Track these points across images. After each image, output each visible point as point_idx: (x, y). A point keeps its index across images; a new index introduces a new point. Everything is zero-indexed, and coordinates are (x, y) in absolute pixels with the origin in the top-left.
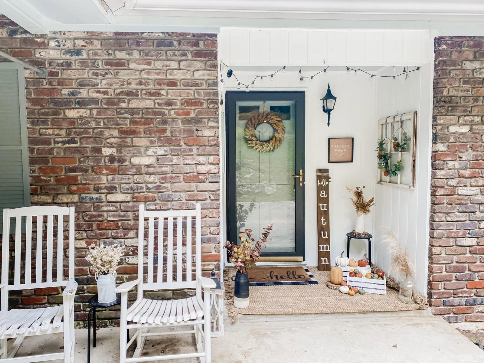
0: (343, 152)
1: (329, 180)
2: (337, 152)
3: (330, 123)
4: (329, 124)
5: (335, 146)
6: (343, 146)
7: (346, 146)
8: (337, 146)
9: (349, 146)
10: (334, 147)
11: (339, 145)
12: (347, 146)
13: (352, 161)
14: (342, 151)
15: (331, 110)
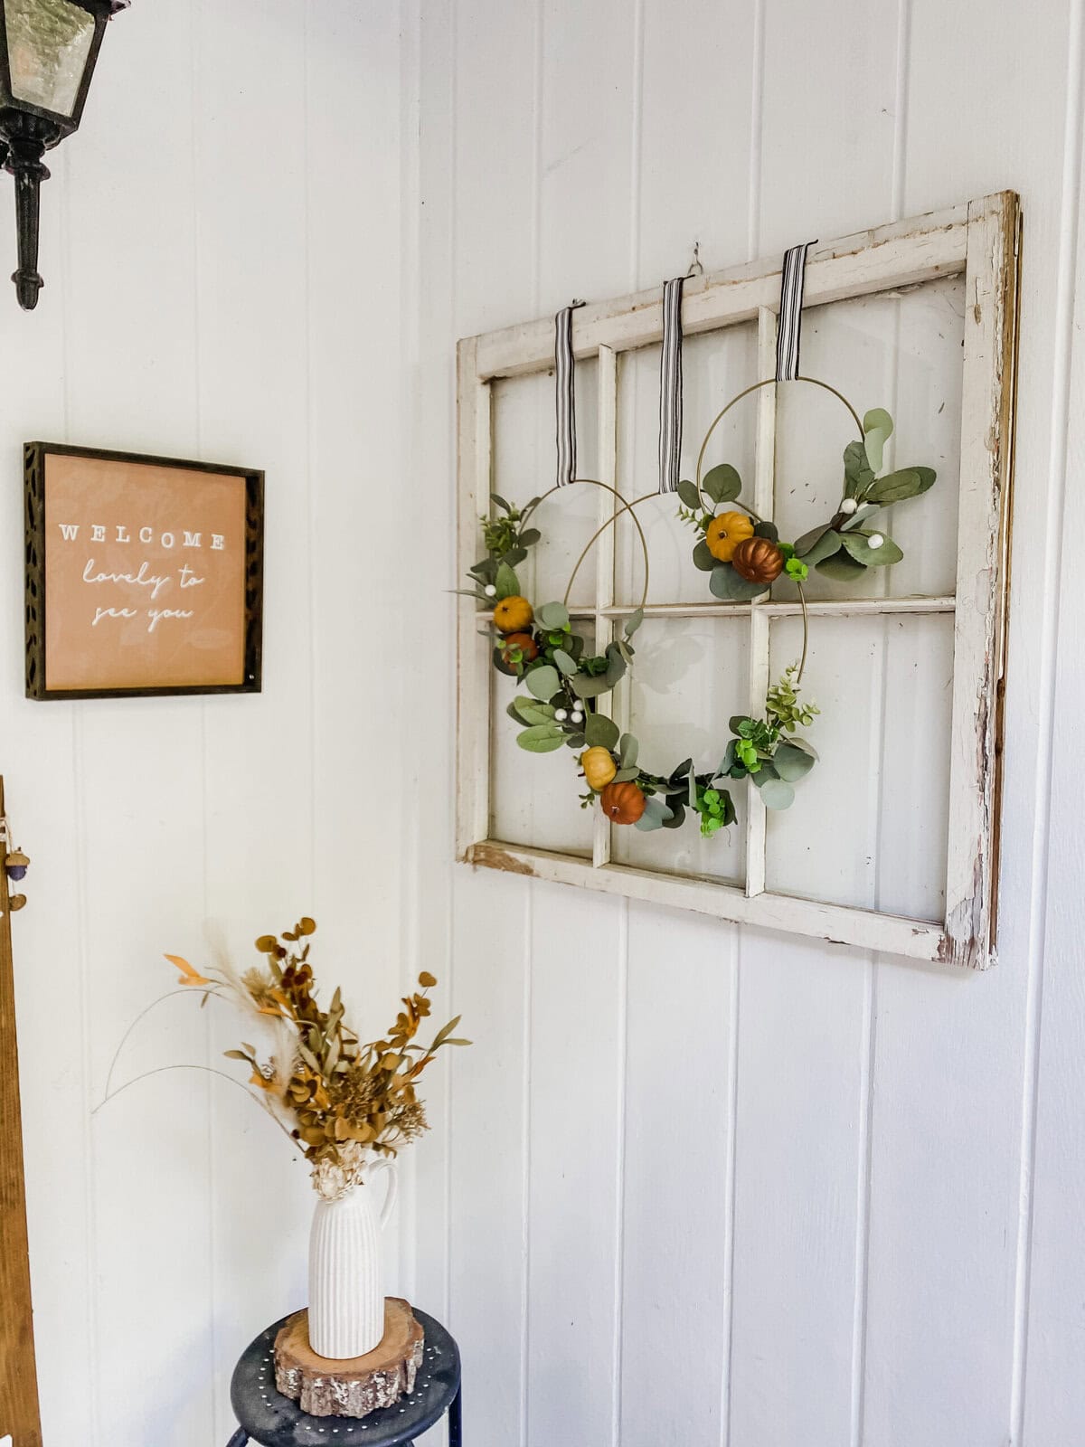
0: (173, 598)
1: (15, 888)
2: (115, 596)
3: (42, 269)
4: (28, 286)
5: (99, 533)
6: (168, 540)
7: (192, 540)
8: (112, 534)
9: (226, 544)
10: (84, 547)
11: (133, 531)
12: (207, 541)
13: (251, 683)
14: (158, 582)
15: (55, 127)
